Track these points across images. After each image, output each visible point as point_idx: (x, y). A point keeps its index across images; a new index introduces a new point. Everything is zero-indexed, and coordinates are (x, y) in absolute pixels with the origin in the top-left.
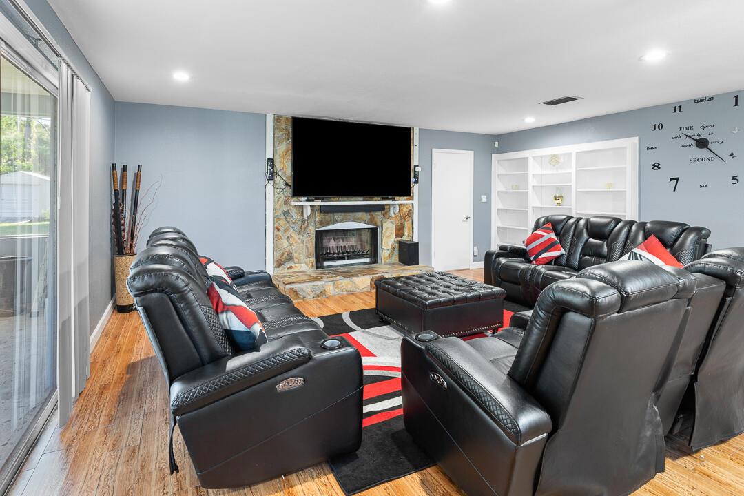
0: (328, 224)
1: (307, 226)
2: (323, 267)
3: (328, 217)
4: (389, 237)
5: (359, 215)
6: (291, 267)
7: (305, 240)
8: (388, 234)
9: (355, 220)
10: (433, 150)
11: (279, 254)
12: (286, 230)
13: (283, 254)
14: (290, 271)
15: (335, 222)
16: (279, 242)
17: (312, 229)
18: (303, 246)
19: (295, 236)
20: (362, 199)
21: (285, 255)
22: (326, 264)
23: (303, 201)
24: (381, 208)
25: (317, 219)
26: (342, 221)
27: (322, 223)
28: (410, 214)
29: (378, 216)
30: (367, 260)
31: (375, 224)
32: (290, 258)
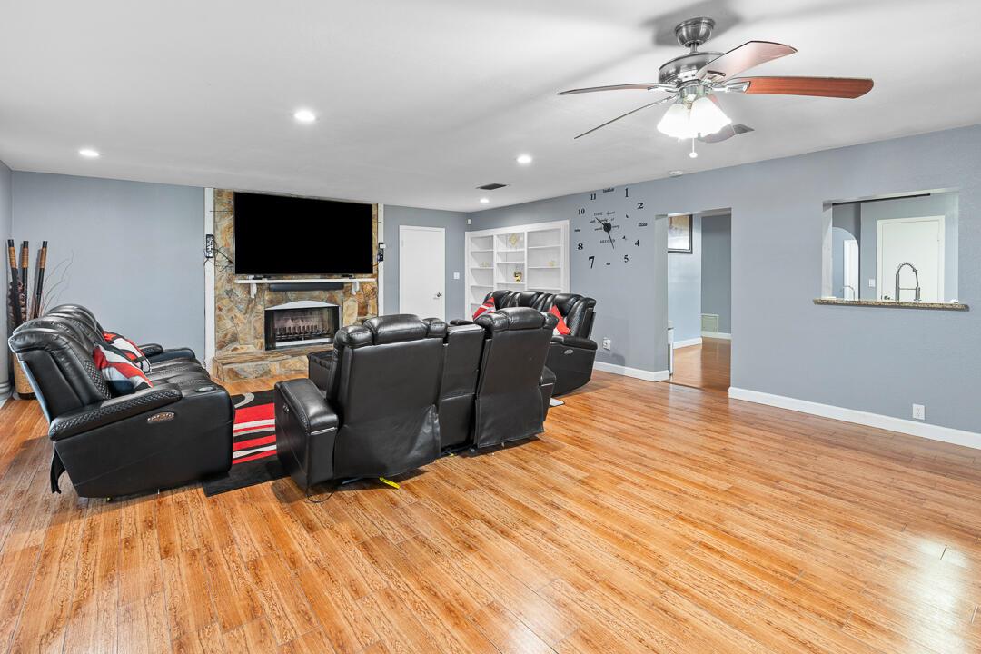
0: (279, 303)
1: (255, 305)
2: (275, 348)
3: (280, 295)
4: (350, 315)
5: (317, 293)
6: (236, 349)
7: (253, 320)
8: (349, 312)
9: (311, 298)
10: (400, 226)
11: (220, 335)
12: (229, 310)
13: (226, 335)
14: (235, 352)
15: (288, 300)
16: (221, 323)
17: (261, 309)
18: (251, 328)
19: (240, 316)
20: (319, 277)
21: (229, 336)
22: (278, 345)
23: (250, 280)
24: (340, 286)
25: (267, 298)
26: (296, 300)
27: (272, 302)
28: (375, 292)
29: (339, 294)
30: (327, 340)
31: (335, 303)
32: (234, 339)
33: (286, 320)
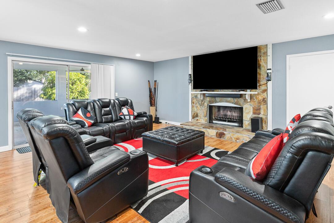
0: (213, 103)
1: (204, 103)
2: (212, 123)
3: (213, 99)
4: (248, 113)
5: (229, 99)
6: (197, 120)
7: (203, 109)
8: (247, 111)
9: (227, 102)
10: (287, 56)
11: (193, 113)
12: (196, 104)
13: (195, 113)
15: (216, 102)
16: (193, 108)
17: (206, 104)
18: (203, 112)
19: (199, 107)
21: (195, 114)
22: (214, 122)
23: (198, 92)
25: (208, 100)
26: (220, 102)
27: (210, 102)
29: (241, 101)
30: (236, 124)
31: (240, 105)
32: (197, 116)
33: (227, 111)
